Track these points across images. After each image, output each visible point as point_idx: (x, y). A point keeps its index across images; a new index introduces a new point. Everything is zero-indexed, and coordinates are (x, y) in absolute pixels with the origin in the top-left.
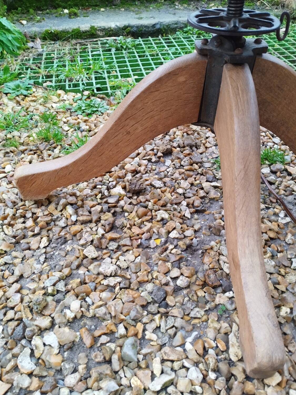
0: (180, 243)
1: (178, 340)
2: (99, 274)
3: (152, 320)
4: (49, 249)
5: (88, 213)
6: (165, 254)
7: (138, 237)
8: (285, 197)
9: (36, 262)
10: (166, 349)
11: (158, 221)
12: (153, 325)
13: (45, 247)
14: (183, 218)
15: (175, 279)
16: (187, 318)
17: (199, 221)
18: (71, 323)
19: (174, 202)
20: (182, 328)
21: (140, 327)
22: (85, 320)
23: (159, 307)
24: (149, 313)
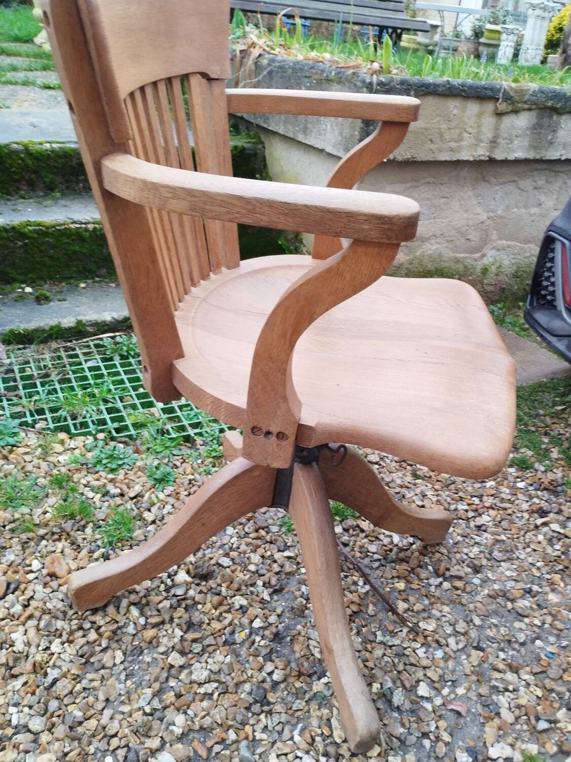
0: (267, 633)
1: (286, 734)
2: (191, 683)
3: (259, 721)
4: (126, 664)
5: (156, 613)
6: (253, 648)
7: (220, 634)
8: (361, 561)
9: (117, 682)
10: (279, 744)
11: (237, 610)
12: (261, 725)
13: (122, 663)
14: (263, 601)
15: (270, 674)
16: (290, 712)
17: (279, 602)
19: (249, 583)
20: (288, 722)
21: (248, 729)
22: (192, 735)
23: (262, 706)
24: (253, 714)
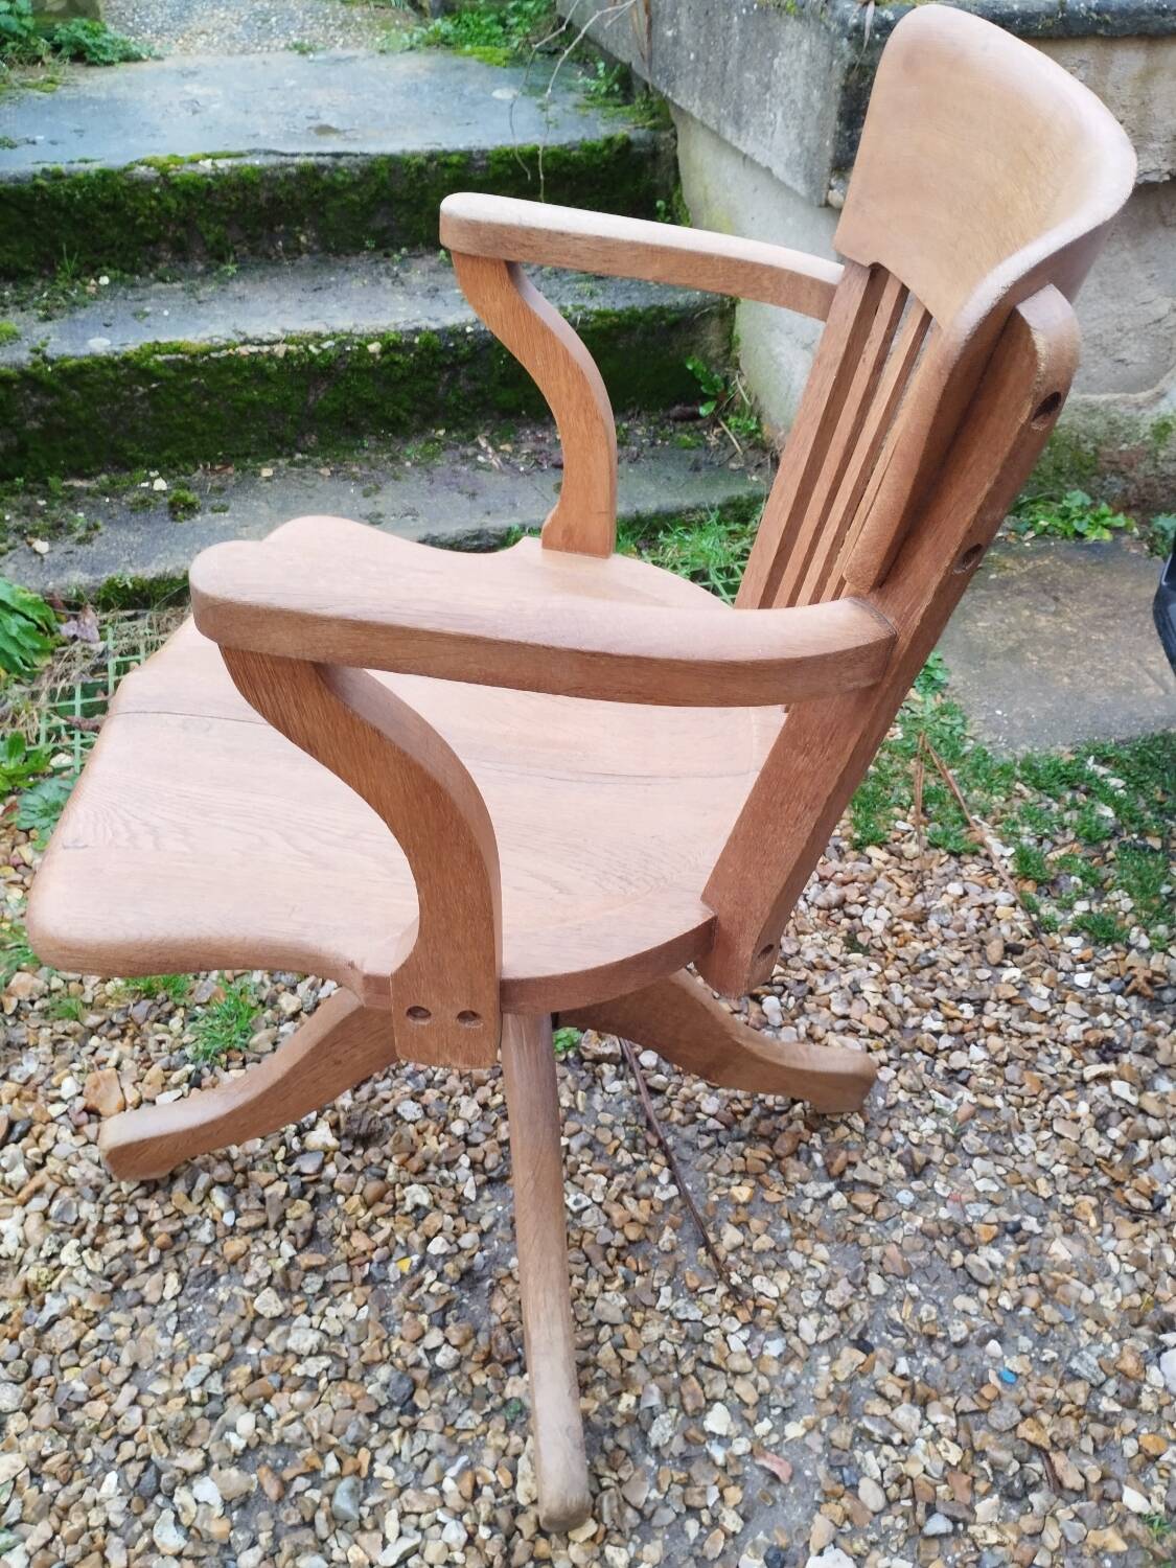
0: (449, 1268)
1: (431, 1474)
2: (286, 1352)
3: (388, 1441)
4: (182, 1301)
5: (257, 1205)
6: (416, 1295)
7: (363, 1260)
8: (679, 1130)
9: (160, 1334)
10: (409, 1494)
11: (407, 1214)
12: (388, 1452)
13: (175, 1298)
14: (459, 1200)
15: (431, 1352)
16: (451, 1432)
17: (493, 1204)
18: (240, 1459)
19: (444, 1159)
20: (440, 1451)
21: (364, 1455)
22: (264, 1451)
23: (401, 1413)
24: (382, 1427)
